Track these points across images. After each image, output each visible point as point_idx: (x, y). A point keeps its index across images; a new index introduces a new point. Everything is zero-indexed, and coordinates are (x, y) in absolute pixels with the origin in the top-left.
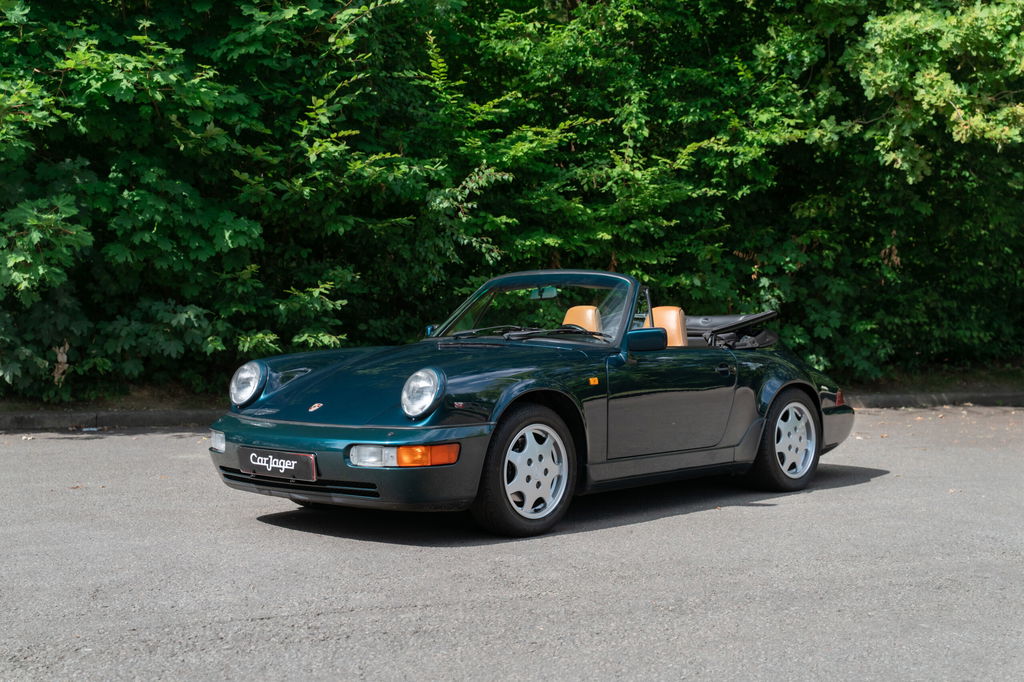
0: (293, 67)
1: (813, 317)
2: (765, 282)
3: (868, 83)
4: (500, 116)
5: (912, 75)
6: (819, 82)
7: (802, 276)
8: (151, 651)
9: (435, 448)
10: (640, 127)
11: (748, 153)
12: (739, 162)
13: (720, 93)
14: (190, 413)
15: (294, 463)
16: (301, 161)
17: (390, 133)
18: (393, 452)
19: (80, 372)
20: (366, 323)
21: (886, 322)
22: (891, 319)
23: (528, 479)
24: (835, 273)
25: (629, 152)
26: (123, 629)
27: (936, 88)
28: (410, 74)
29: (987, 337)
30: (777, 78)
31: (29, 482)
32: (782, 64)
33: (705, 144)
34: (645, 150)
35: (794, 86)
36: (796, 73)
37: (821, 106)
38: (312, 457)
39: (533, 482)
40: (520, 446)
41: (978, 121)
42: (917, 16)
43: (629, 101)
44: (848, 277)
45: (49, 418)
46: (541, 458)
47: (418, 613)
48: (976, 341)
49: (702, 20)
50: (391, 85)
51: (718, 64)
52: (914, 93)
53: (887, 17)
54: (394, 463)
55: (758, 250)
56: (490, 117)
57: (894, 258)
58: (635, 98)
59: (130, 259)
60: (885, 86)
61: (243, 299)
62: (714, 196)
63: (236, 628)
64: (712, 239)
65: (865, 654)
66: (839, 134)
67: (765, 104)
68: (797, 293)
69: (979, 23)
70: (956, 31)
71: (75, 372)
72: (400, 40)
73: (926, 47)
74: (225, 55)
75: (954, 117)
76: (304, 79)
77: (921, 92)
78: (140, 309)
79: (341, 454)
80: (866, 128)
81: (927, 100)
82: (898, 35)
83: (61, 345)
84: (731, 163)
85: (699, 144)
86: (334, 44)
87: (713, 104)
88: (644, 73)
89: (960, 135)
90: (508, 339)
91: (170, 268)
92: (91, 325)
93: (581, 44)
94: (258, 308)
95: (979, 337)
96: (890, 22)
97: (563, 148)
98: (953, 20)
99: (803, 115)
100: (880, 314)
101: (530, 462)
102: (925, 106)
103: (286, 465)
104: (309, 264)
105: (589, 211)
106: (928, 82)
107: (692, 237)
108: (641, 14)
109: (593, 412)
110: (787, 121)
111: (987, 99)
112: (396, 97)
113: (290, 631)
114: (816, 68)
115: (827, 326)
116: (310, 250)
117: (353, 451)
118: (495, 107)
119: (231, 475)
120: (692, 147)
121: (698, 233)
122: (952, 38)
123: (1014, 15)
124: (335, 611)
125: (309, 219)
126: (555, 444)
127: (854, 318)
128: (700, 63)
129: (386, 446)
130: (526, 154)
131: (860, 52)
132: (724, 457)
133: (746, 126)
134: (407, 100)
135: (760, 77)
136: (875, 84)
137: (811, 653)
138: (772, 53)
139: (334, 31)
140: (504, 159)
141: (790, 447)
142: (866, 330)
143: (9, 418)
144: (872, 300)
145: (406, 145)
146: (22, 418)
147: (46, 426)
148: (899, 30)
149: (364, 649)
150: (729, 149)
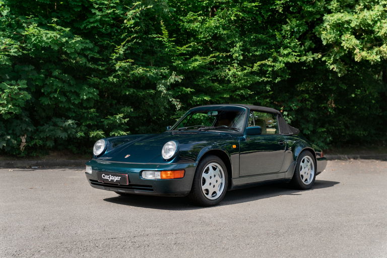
0: (111, 32)
1: (303, 126)
2: (286, 113)
3: (324, 39)
4: (188, 51)
5: (340, 36)
6: (306, 39)
7: (299, 111)
8: (70, 252)
9: (176, 172)
10: (239, 56)
11: (279, 66)
12: (276, 69)
13: (269, 43)
14: (72, 161)
15: (120, 178)
16: (113, 68)
17: (147, 57)
18: (159, 173)
19: (30, 145)
20: (138, 127)
21: (329, 128)
22: (331, 127)
23: (210, 184)
24: (311, 110)
25: (236, 65)
26: (57, 242)
27: (349, 41)
28: (155, 36)
29: (366, 133)
30: (290, 38)
31: (13, 186)
32: (292, 33)
33: (263, 62)
34: (241, 64)
35: (297, 41)
36: (298, 36)
37: (306, 48)
38: (127, 175)
39: (212, 185)
40: (207, 171)
41: (364, 54)
42: (343, 14)
43: (236, 46)
44: (315, 111)
45: (19, 163)
46: (215, 176)
47: (174, 236)
48: (362, 135)
49: (263, 16)
50: (147, 40)
51: (269, 32)
52: (341, 43)
53: (331, 15)
54: (159, 178)
55: (283, 102)
56: (185, 52)
57: (333, 104)
58: (238, 45)
59: (50, 103)
60: (330, 40)
61: (91, 119)
62: (267, 81)
63: (102, 242)
64: (266, 97)
65: (358, 252)
66: (313, 58)
67: (286, 47)
68: (297, 118)
69: (365, 18)
70: (357, 20)
71: (28, 146)
72: (151, 22)
73: (346, 26)
74: (85, 27)
75: (355, 52)
76: (115, 37)
77: (344, 42)
78: (53, 122)
79: (138, 174)
80: (323, 56)
81: (346, 46)
82: (335, 21)
83: (23, 135)
84: (273, 69)
85: (261, 62)
86: (126, 23)
87: (267, 48)
88: (241, 36)
89: (357, 59)
90: (200, 131)
91: (64, 106)
92: (35, 128)
93: (218, 25)
94: (97, 122)
95: (363, 134)
96: (333, 16)
97: (211, 63)
98: (356, 16)
99: (300, 51)
100: (327, 125)
101: (211, 177)
102: (345, 48)
103: (116, 179)
104: (116, 106)
105: (221, 87)
106: (346, 39)
107: (259, 96)
108: (241, 14)
109: (234, 158)
110: (294, 53)
111: (369, 45)
112: (149, 44)
113: (124, 243)
114: (305, 34)
115: (308, 129)
116: (116, 101)
117: (143, 173)
118: (186, 48)
119: (94, 183)
120: (259, 63)
121: (261, 95)
122: (355, 23)
123: (378, 14)
124: (141, 235)
125: (116, 89)
126: (220, 171)
127: (318, 127)
128: (262, 32)
129: (156, 171)
130: (198, 66)
131: (321, 28)
132: (281, 176)
133: (279, 55)
134: (153, 45)
135: (284, 37)
136: (327, 39)
137: (336, 252)
138: (289, 29)
139: (126, 19)
140: (190, 68)
141: (305, 173)
142: (322, 131)
143: (4, 163)
144: (324, 120)
145: (153, 61)
146: (9, 163)
147: (18, 166)
148: (336, 20)
149: (156, 251)
150: (273, 64)
